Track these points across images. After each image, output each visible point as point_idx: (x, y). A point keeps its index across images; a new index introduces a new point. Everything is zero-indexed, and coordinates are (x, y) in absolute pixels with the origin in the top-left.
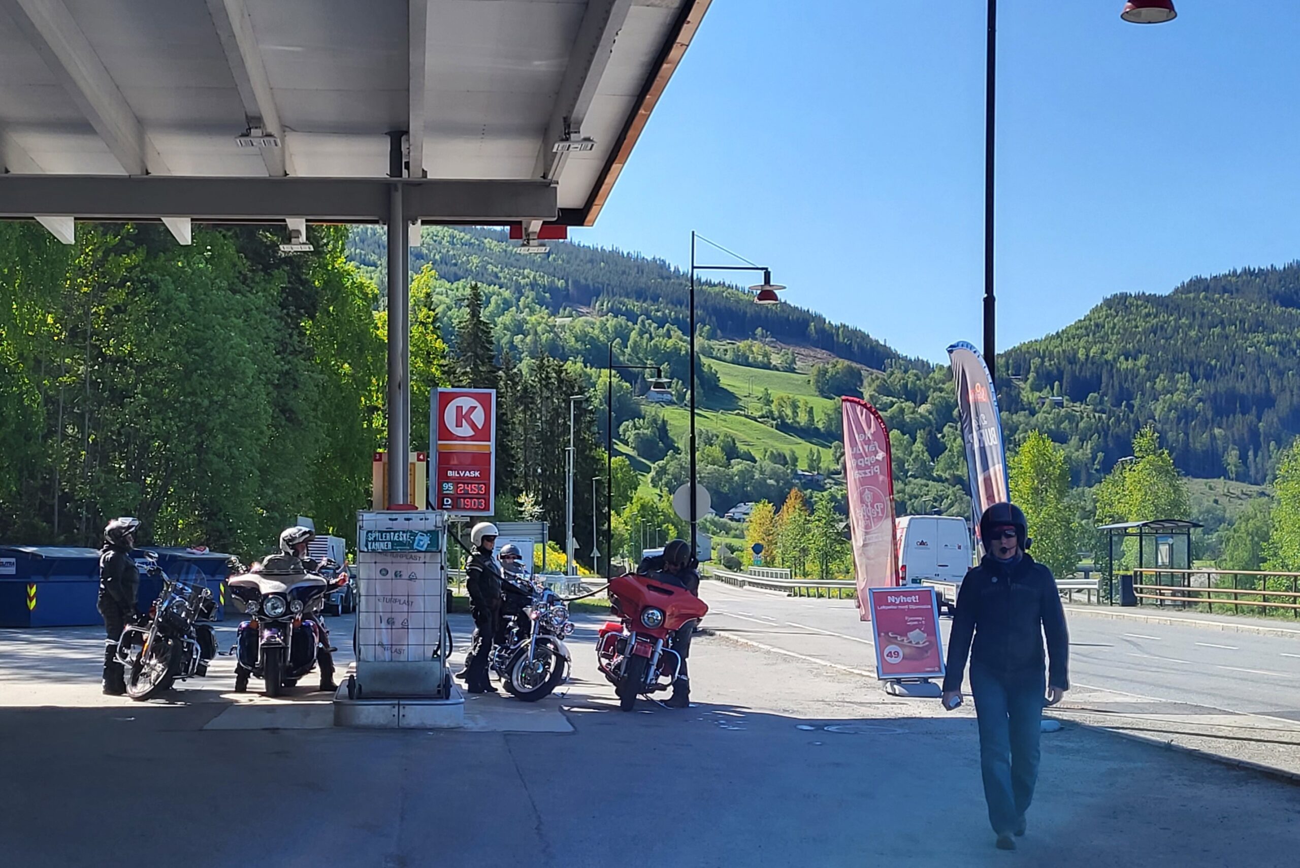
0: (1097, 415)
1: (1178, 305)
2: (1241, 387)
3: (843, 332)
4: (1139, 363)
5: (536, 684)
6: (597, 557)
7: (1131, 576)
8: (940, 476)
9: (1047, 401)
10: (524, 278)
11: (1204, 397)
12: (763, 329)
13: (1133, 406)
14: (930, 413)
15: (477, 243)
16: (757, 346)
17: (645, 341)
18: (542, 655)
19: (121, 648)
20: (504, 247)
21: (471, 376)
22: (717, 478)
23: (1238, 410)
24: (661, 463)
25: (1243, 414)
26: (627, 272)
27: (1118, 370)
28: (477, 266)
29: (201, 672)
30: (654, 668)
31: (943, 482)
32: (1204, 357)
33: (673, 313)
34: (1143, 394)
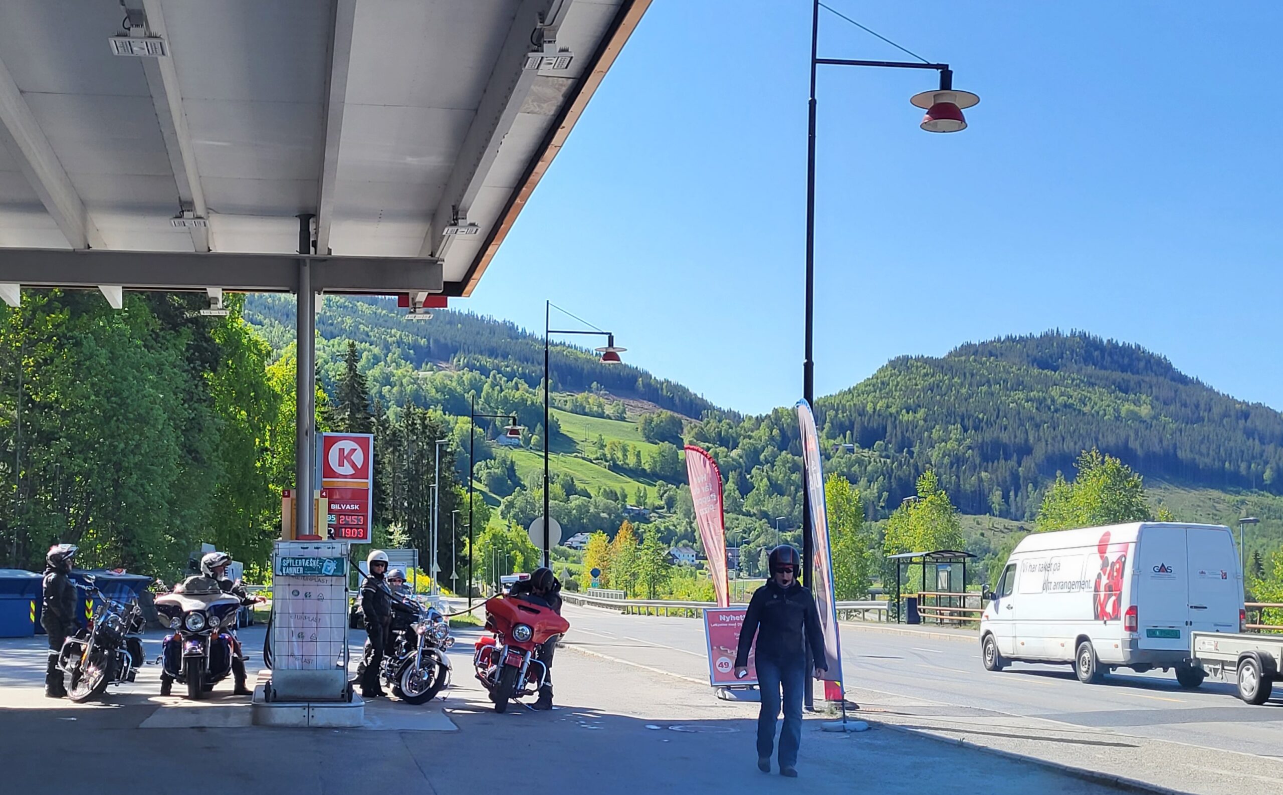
0: (882, 460)
1: (952, 367)
2: (1004, 437)
3: (666, 387)
4: (918, 416)
5: (422, 690)
6: (456, 580)
7: (916, 599)
8: (749, 512)
9: (840, 448)
10: (391, 337)
11: (973, 445)
12: (598, 383)
13: (913, 453)
14: (741, 457)
15: (351, 306)
16: (592, 398)
17: (496, 392)
18: (427, 665)
19: (62, 658)
20: (374, 310)
21: (347, 422)
22: (558, 511)
23: (1002, 456)
24: (509, 498)
25: (1006, 460)
26: (481, 332)
27: (901, 422)
28: (350, 326)
29: (131, 679)
30: (523, 676)
31: (751, 516)
32: (973, 411)
33: (520, 369)
34: (921, 443)
